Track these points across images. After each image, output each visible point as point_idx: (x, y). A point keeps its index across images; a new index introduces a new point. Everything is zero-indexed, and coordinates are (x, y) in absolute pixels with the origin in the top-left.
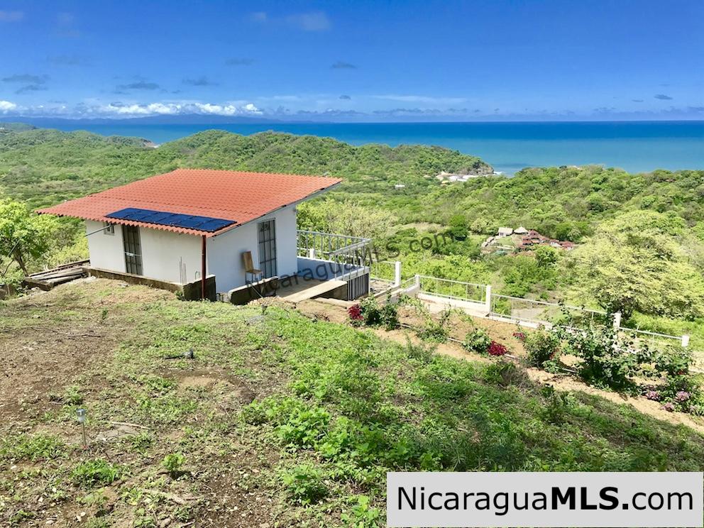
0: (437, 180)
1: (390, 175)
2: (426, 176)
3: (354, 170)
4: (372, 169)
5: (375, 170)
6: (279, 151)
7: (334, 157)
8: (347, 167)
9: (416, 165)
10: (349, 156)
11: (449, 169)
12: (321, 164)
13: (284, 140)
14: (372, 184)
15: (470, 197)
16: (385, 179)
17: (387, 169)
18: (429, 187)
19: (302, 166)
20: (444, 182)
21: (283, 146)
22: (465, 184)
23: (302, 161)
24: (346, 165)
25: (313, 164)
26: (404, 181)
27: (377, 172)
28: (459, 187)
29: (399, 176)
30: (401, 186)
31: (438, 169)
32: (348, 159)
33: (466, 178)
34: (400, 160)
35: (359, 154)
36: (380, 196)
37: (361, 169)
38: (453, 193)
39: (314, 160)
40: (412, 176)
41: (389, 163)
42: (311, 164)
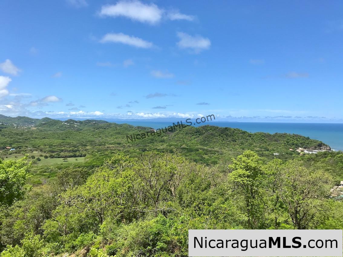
0: (297, 152)
1: (270, 148)
2: (291, 150)
3: (251, 144)
4: (260, 145)
5: (262, 145)
6: (212, 134)
7: (240, 138)
8: (247, 143)
9: (285, 144)
10: (248, 138)
11: (304, 146)
12: (233, 141)
13: (215, 129)
14: (261, 153)
15: (320, 162)
16: (268, 150)
17: (269, 145)
18: (293, 155)
19: (224, 142)
20: (301, 153)
21: (214, 132)
22: (316, 155)
23: (224, 139)
24: (247, 142)
25: (229, 141)
26: (278, 152)
27: (263, 146)
28: (313, 157)
29: (275, 149)
30: (277, 154)
31: (297, 146)
32: (248, 139)
33: (315, 152)
34: (275, 141)
35: (253, 137)
36: (266, 159)
37: (254, 144)
38: (309, 160)
39: (230, 139)
40: (282, 149)
41: (269, 142)
42: (228, 141)
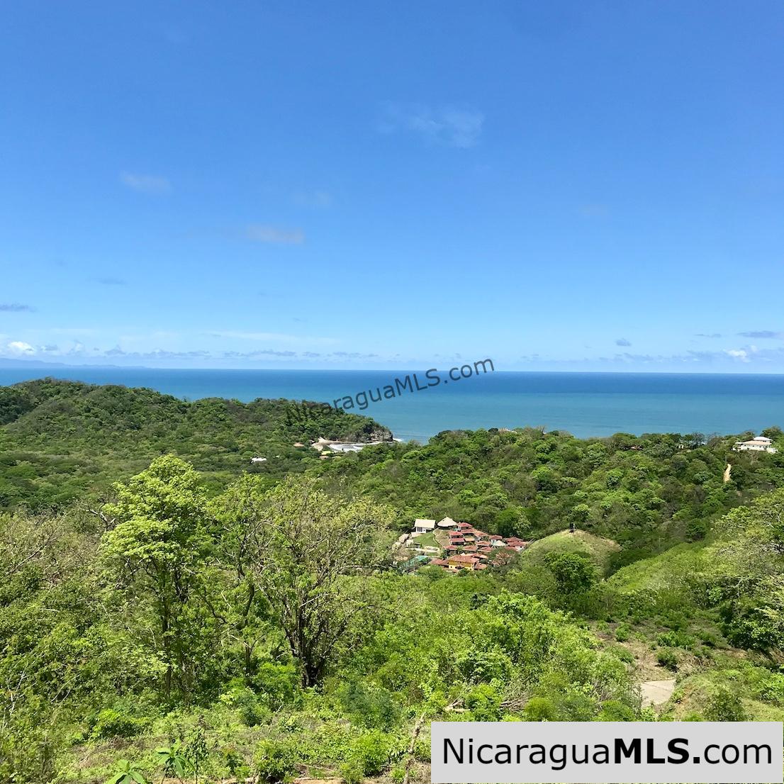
0: (315, 450)
1: (242, 443)
2: (298, 445)
3: (186, 436)
4: (214, 435)
5: (219, 435)
6: (62, 409)
7: (153, 417)
8: (174, 432)
9: (282, 428)
10: (177, 416)
11: (330, 434)
12: (132, 428)
13: (72, 391)
14: (216, 458)
15: (368, 474)
16: (235, 450)
17: (238, 435)
18: (304, 460)
19: (101, 432)
20: (324, 453)
21: (70, 401)
22: (360, 455)
23: (101, 424)
24: (173, 429)
25: (119, 428)
26: (264, 453)
27: (222, 439)
28: (351, 460)
29: (256, 445)
30: (260, 459)
31: (314, 435)
32: (176, 421)
33: (357, 448)
34: (258, 421)
35: (193, 412)
36: (229, 476)
37: (197, 434)
38: (343, 469)
39: (120, 422)
40: (275, 444)
41: (239, 425)
42: (116, 428)
